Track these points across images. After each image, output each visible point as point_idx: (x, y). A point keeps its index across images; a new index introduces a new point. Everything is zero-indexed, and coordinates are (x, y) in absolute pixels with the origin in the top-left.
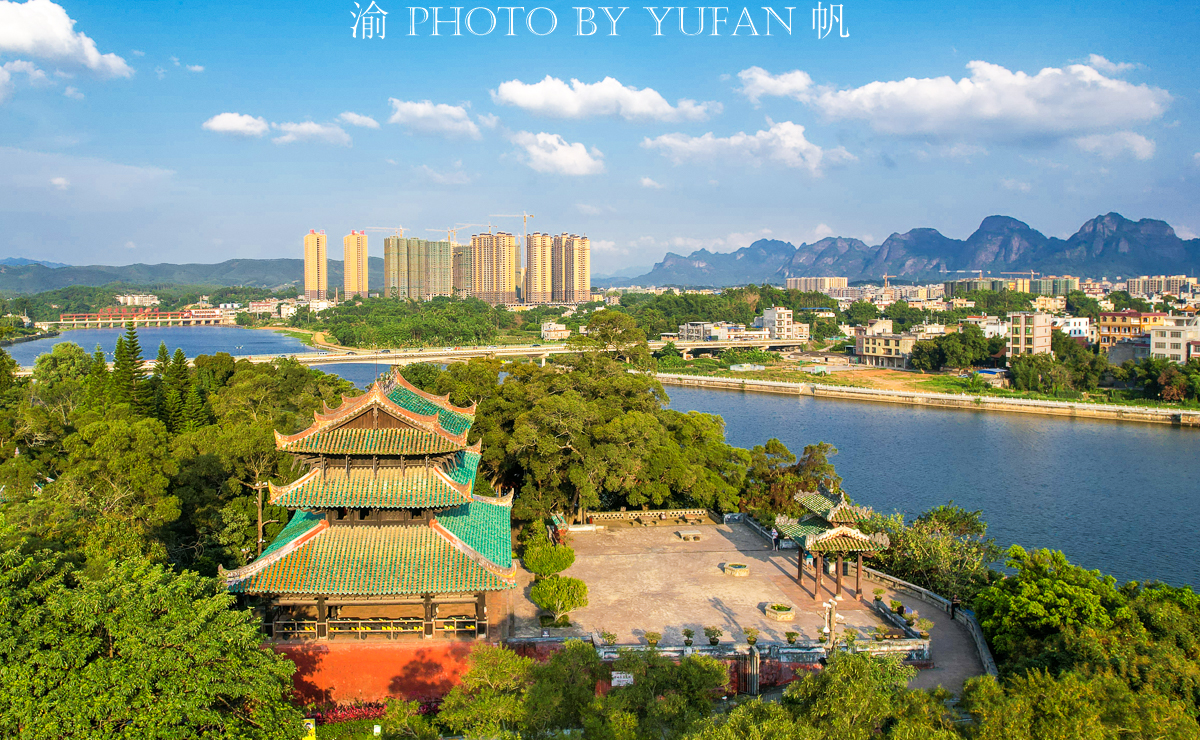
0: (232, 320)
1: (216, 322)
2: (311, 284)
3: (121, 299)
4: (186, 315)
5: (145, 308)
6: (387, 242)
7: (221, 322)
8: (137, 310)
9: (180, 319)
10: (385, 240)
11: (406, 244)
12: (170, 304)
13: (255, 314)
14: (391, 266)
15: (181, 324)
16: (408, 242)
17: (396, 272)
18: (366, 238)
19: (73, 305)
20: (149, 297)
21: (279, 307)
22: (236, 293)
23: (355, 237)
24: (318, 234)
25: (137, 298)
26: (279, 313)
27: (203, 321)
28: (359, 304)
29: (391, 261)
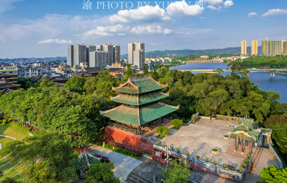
0: (222, 61)
1: (219, 61)
2: (242, 53)
3: (201, 57)
4: (212, 60)
5: (205, 58)
6: (263, 42)
7: (220, 61)
8: (204, 59)
9: (211, 61)
10: (262, 41)
11: (268, 42)
12: (211, 58)
13: (227, 60)
14: (264, 48)
15: (211, 62)
16: (269, 42)
17: (265, 49)
18: (257, 41)
19: (192, 58)
20: (207, 56)
21: (233, 58)
22: (225, 55)
23: (254, 41)
24: (244, 41)
25: (204, 56)
26: (233, 59)
27: (216, 61)
28: (254, 57)
29: (264, 47)
